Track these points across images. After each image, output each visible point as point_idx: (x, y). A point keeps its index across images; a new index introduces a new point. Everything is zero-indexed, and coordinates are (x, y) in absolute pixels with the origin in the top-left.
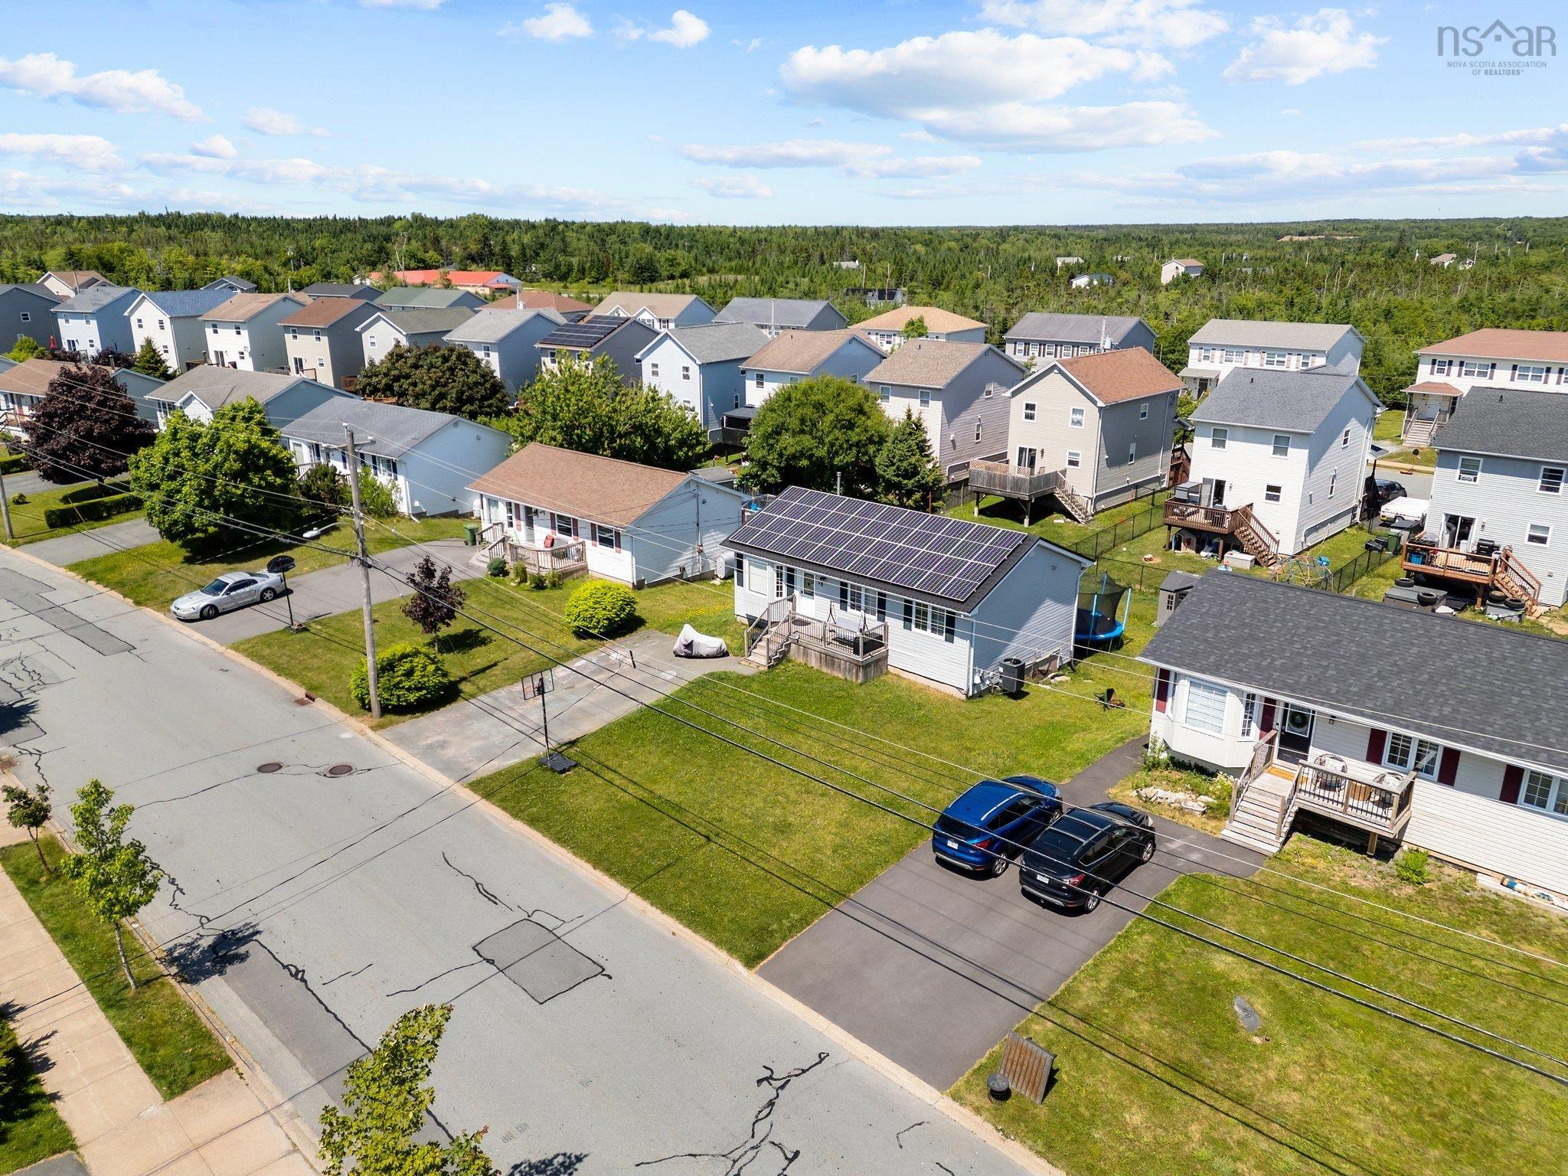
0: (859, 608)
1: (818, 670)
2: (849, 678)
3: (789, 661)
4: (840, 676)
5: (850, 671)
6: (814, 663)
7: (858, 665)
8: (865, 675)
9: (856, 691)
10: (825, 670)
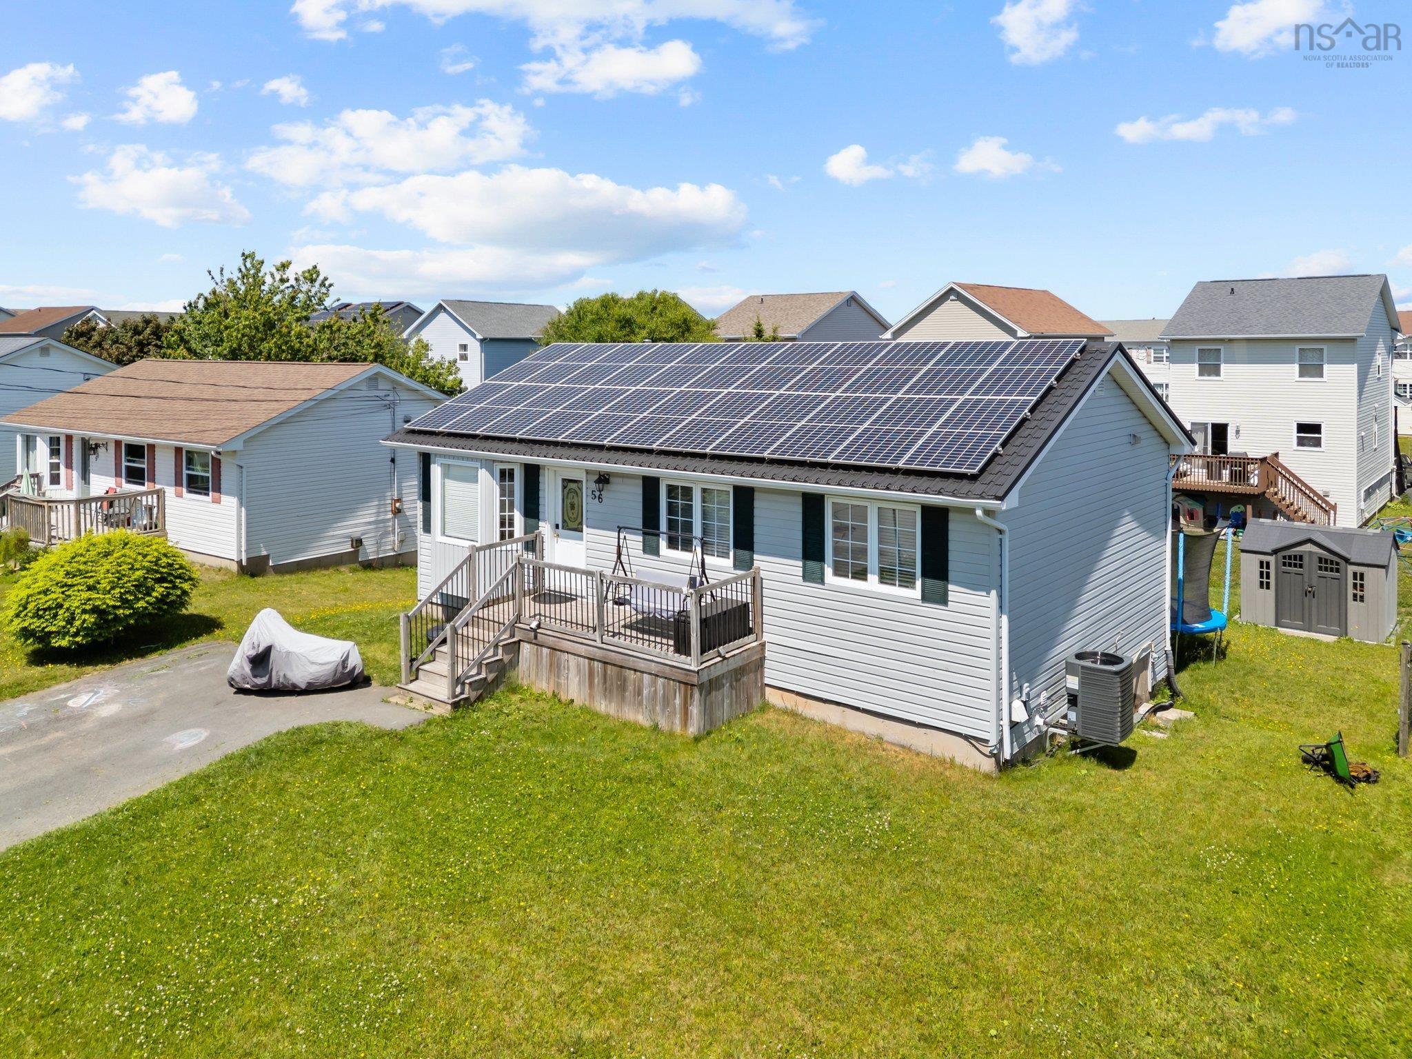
0: (687, 546)
1: (584, 709)
2: (663, 723)
3: (514, 690)
4: (642, 719)
5: (667, 701)
6: (574, 689)
7: (687, 684)
8: (708, 712)
9: (684, 757)
10: (602, 706)
